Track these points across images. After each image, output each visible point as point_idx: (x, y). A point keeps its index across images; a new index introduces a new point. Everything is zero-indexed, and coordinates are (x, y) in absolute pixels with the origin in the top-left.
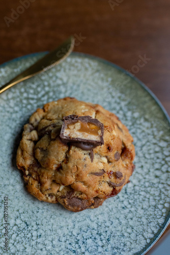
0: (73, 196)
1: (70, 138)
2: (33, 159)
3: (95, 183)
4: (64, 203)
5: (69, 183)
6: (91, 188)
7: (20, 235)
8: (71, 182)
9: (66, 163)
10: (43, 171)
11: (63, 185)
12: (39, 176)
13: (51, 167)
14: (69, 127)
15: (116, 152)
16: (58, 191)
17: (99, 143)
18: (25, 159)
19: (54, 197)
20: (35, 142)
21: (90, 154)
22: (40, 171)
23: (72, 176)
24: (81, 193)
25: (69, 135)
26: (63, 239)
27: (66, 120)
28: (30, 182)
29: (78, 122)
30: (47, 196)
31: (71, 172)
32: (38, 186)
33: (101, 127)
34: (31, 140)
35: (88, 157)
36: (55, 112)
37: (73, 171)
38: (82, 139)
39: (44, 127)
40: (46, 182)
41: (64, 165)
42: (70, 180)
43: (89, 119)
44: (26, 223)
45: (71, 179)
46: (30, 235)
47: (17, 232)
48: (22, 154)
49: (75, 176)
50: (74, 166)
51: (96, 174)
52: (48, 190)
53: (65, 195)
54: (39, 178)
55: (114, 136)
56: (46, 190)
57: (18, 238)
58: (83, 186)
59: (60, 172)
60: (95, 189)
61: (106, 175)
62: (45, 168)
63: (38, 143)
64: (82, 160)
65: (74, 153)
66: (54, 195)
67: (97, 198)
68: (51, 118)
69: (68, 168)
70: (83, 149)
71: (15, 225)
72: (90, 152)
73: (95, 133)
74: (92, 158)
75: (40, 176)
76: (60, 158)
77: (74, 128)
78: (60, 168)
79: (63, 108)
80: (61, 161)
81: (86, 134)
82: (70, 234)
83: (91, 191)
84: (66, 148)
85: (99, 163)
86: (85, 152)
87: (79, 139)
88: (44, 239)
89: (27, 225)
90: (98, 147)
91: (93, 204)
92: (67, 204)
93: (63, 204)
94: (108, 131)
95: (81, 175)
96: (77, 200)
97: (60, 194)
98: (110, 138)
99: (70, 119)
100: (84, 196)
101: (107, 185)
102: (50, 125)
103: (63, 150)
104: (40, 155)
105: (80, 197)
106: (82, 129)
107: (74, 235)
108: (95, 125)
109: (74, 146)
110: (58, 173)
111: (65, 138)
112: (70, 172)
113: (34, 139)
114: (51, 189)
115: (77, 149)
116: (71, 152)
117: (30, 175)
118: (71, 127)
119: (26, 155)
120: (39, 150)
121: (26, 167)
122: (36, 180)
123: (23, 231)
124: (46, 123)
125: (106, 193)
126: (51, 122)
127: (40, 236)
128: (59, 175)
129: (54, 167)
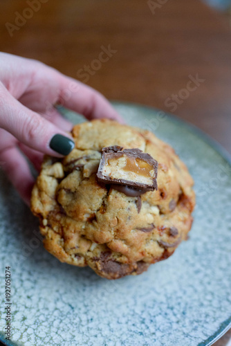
0: (109, 258)
1: (110, 178)
2: (55, 203)
3: (141, 241)
4: (96, 267)
5: (105, 240)
6: (134, 248)
7: (64, 321)
8: (107, 239)
9: (103, 213)
10: (68, 221)
11: (97, 242)
12: (62, 227)
13: (81, 217)
14: (110, 163)
15: (171, 199)
16: (89, 251)
17: (150, 187)
18: (43, 202)
19: (82, 259)
20: (59, 180)
21: (136, 202)
22: (65, 222)
23: (110, 232)
24: (121, 255)
25: (110, 174)
26: (123, 320)
27: (106, 152)
28: (50, 236)
29: (122, 156)
30: (73, 256)
31: (109, 226)
32: (61, 242)
33: (154, 166)
34: (53, 176)
35: (133, 205)
36: (89, 139)
37: (112, 224)
38: (128, 181)
39: (73, 159)
40: (72, 237)
41: (99, 215)
42: (107, 237)
43: (138, 154)
44: (70, 305)
45: (108, 235)
46: (77, 319)
47: (60, 317)
48: (40, 195)
49: (115, 231)
50: (114, 218)
51: (143, 229)
52: (74, 248)
53: (99, 256)
54: (62, 231)
55: (169, 177)
56: (72, 249)
57: (61, 325)
58: (125, 246)
59: (93, 225)
60: (140, 251)
61: (156, 231)
62: (72, 218)
63: (64, 182)
64: (126, 210)
65: (115, 200)
66: (82, 255)
67: (141, 262)
68: (84, 147)
69: (105, 219)
70: (128, 195)
71: (56, 309)
72: (136, 198)
73: (146, 173)
74: (139, 207)
75: (65, 229)
76: (94, 206)
77: (117, 164)
78: (93, 219)
79: (100, 133)
80: (96, 209)
81: (134, 174)
82: (132, 313)
83: (134, 253)
84: (103, 192)
85: (148, 214)
86: (130, 199)
87: (124, 180)
88: (97, 322)
89: (73, 308)
90: (149, 193)
91: (135, 270)
92: (100, 268)
93: (95, 269)
94: (163, 171)
95: (122, 231)
96: (115, 264)
97: (91, 255)
98: (165, 181)
99: (112, 152)
100: (124, 259)
101: (156, 245)
102: (81, 158)
103: (100, 195)
104: (65, 199)
105: (118, 259)
106: (129, 167)
107: (137, 314)
108: (146, 162)
109: (115, 189)
110: (90, 226)
111: (104, 178)
112: (107, 226)
113: (57, 176)
114: (78, 247)
115: (119, 195)
116: (111, 197)
117: (49, 226)
118: (113, 163)
119: (45, 197)
120: (64, 192)
121: (44, 215)
122: (58, 233)
123: (68, 316)
124: (76, 154)
125: (154, 255)
126: (82, 152)
127: (92, 319)
128: (91, 228)
129: (85, 217)
